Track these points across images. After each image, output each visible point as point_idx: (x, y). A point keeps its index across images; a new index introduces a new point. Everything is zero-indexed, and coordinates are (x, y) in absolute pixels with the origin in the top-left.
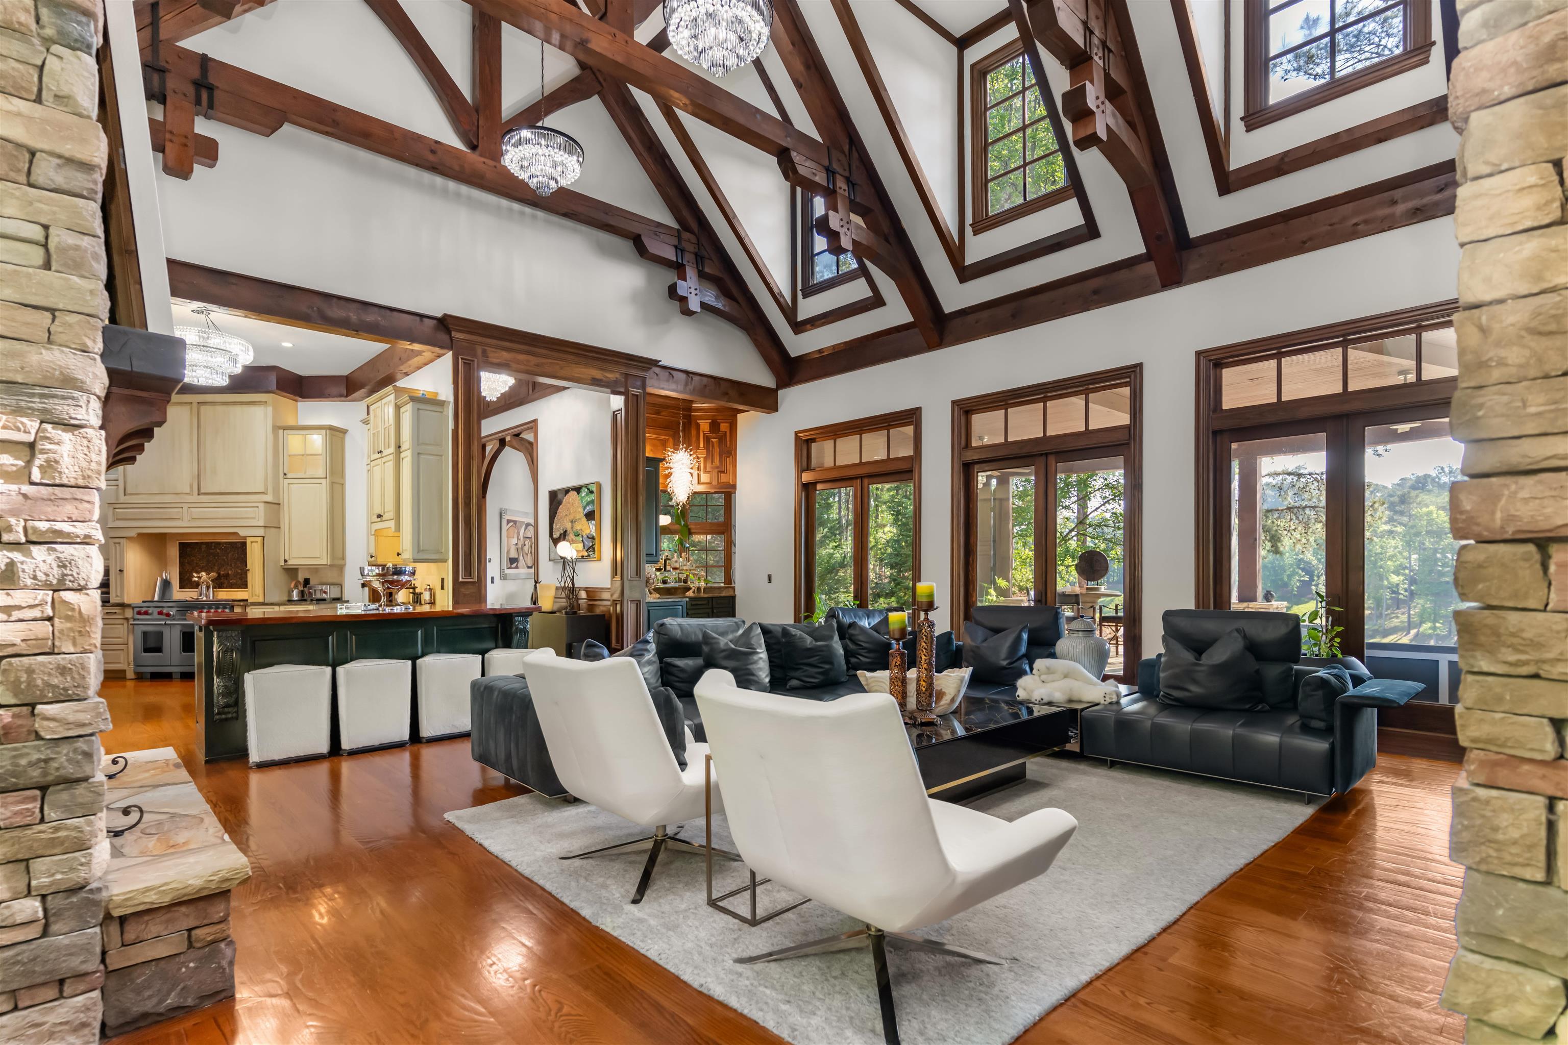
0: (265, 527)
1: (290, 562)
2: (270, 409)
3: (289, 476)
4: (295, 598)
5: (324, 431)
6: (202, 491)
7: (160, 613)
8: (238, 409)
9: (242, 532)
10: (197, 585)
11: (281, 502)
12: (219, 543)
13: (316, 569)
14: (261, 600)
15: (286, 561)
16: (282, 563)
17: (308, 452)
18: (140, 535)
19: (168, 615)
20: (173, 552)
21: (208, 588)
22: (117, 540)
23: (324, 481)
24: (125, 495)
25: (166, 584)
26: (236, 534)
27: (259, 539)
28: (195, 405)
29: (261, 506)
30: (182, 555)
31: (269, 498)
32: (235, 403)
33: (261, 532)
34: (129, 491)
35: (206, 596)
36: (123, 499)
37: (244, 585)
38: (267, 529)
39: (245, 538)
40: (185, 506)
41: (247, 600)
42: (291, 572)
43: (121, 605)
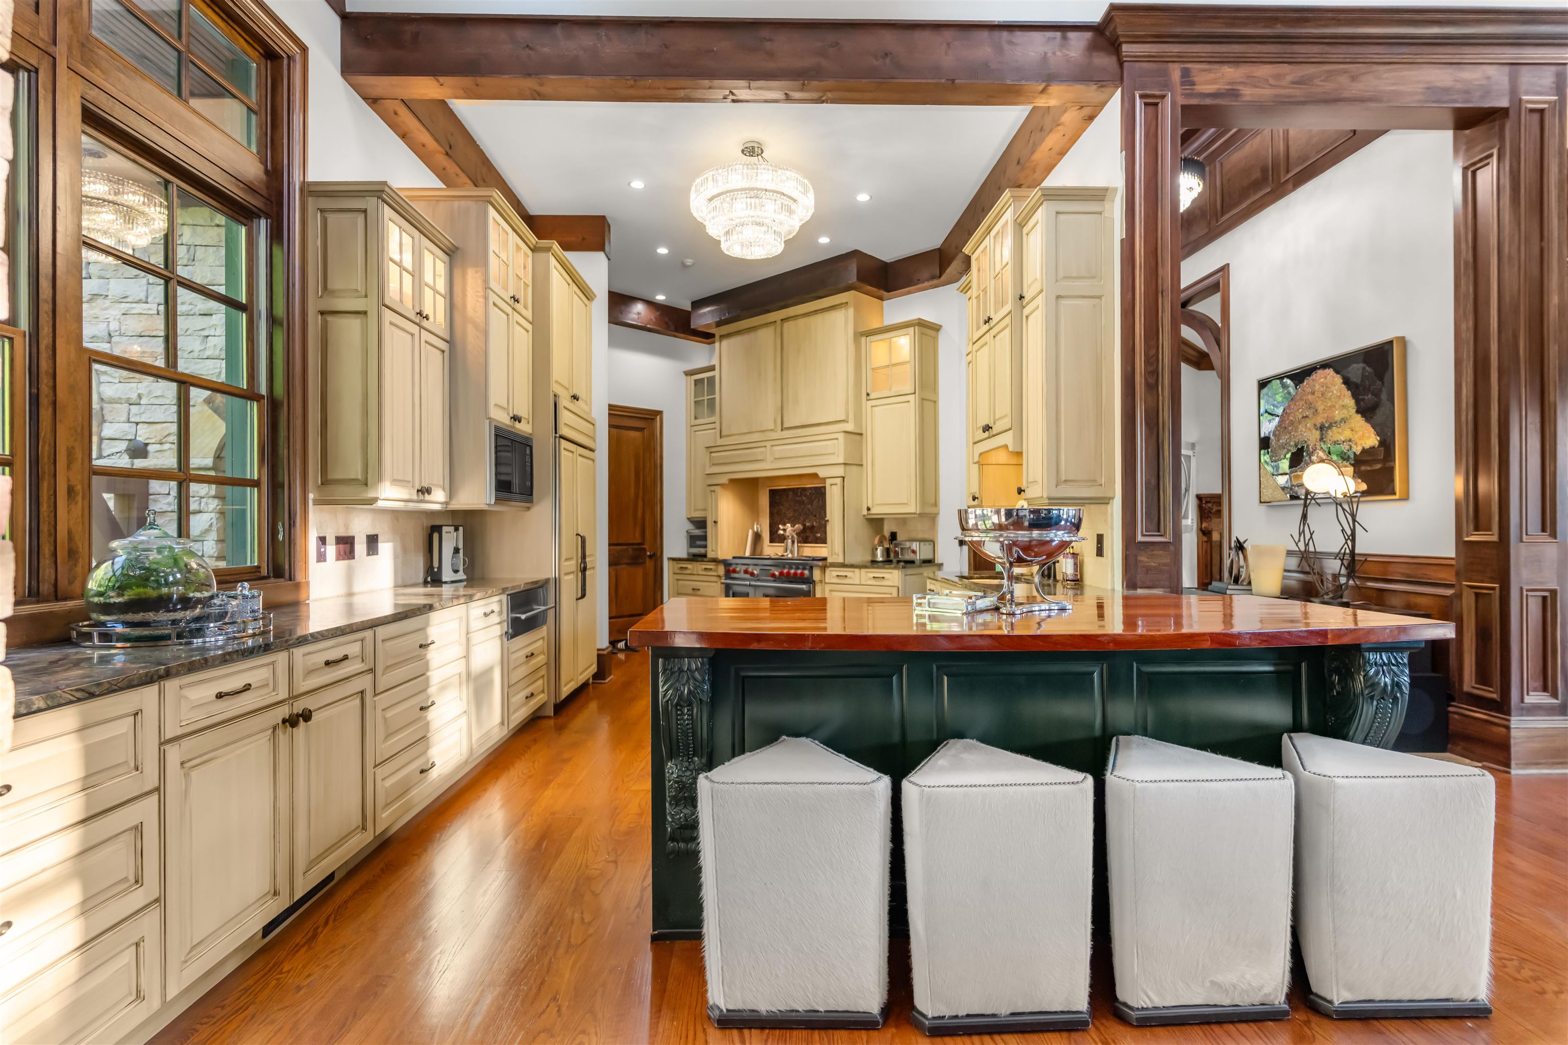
0: (845, 464)
1: (873, 511)
2: (851, 311)
3: (872, 397)
4: (880, 558)
5: (911, 330)
6: (785, 426)
7: (746, 572)
8: (819, 318)
9: (822, 473)
10: (782, 539)
11: (864, 433)
12: (804, 489)
13: (903, 520)
14: (840, 560)
15: (869, 509)
16: (865, 512)
17: (894, 362)
18: (732, 481)
19: (752, 574)
20: (764, 501)
21: (793, 542)
22: (712, 488)
23: (911, 398)
24: (721, 437)
25: (757, 537)
26: (815, 475)
27: (839, 481)
28: (779, 322)
29: (841, 436)
30: (772, 504)
31: (850, 427)
32: (816, 312)
33: (840, 471)
34: (724, 433)
35: (792, 552)
36: (720, 442)
37: (824, 541)
38: (848, 467)
39: (824, 479)
40: (768, 444)
41: (825, 559)
42: (875, 523)
43: (715, 561)
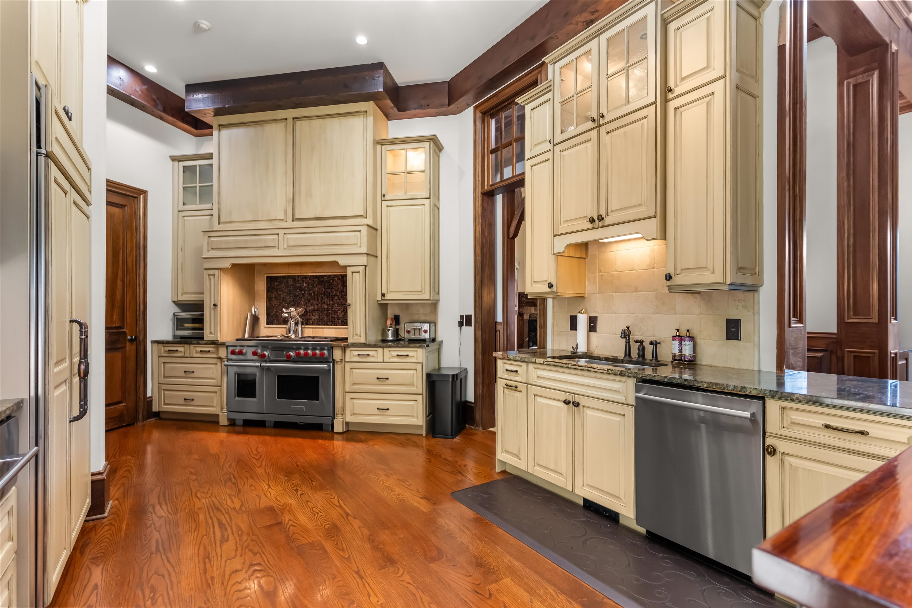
0: (367, 254)
1: (387, 297)
2: (370, 119)
3: (387, 198)
4: (390, 338)
5: (427, 145)
6: (297, 216)
7: (255, 353)
8: (335, 121)
9: (342, 261)
10: (285, 321)
11: (379, 228)
13: (406, 305)
14: (363, 340)
15: (383, 295)
16: (379, 298)
17: (409, 169)
18: (234, 265)
19: (263, 356)
20: (261, 286)
21: (297, 324)
22: (211, 272)
23: (427, 202)
24: (219, 224)
25: (255, 319)
26: (335, 263)
27: (361, 269)
28: (290, 121)
29: (364, 229)
30: (269, 290)
31: (369, 221)
32: (332, 116)
33: (363, 260)
34: (223, 219)
35: (296, 333)
36: (216, 227)
37: (344, 322)
38: (370, 257)
39: (345, 267)
40: (281, 232)
41: (345, 339)
42: (383, 306)
43: (215, 343)
